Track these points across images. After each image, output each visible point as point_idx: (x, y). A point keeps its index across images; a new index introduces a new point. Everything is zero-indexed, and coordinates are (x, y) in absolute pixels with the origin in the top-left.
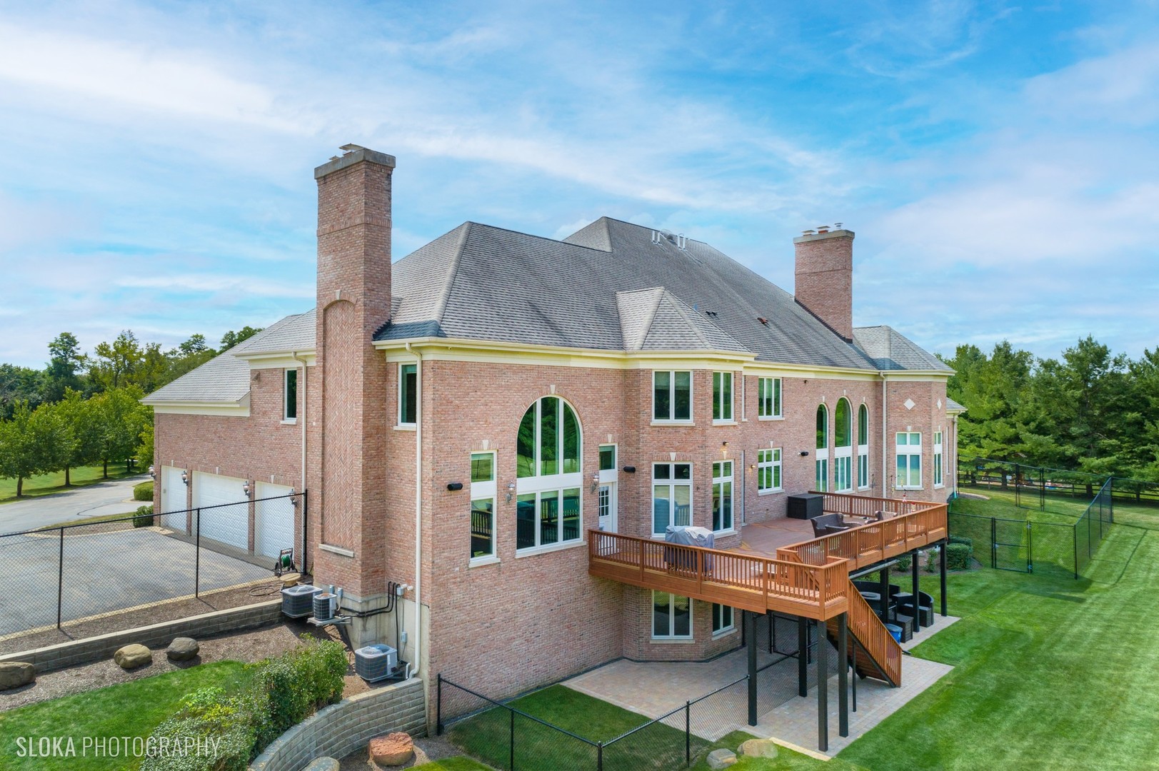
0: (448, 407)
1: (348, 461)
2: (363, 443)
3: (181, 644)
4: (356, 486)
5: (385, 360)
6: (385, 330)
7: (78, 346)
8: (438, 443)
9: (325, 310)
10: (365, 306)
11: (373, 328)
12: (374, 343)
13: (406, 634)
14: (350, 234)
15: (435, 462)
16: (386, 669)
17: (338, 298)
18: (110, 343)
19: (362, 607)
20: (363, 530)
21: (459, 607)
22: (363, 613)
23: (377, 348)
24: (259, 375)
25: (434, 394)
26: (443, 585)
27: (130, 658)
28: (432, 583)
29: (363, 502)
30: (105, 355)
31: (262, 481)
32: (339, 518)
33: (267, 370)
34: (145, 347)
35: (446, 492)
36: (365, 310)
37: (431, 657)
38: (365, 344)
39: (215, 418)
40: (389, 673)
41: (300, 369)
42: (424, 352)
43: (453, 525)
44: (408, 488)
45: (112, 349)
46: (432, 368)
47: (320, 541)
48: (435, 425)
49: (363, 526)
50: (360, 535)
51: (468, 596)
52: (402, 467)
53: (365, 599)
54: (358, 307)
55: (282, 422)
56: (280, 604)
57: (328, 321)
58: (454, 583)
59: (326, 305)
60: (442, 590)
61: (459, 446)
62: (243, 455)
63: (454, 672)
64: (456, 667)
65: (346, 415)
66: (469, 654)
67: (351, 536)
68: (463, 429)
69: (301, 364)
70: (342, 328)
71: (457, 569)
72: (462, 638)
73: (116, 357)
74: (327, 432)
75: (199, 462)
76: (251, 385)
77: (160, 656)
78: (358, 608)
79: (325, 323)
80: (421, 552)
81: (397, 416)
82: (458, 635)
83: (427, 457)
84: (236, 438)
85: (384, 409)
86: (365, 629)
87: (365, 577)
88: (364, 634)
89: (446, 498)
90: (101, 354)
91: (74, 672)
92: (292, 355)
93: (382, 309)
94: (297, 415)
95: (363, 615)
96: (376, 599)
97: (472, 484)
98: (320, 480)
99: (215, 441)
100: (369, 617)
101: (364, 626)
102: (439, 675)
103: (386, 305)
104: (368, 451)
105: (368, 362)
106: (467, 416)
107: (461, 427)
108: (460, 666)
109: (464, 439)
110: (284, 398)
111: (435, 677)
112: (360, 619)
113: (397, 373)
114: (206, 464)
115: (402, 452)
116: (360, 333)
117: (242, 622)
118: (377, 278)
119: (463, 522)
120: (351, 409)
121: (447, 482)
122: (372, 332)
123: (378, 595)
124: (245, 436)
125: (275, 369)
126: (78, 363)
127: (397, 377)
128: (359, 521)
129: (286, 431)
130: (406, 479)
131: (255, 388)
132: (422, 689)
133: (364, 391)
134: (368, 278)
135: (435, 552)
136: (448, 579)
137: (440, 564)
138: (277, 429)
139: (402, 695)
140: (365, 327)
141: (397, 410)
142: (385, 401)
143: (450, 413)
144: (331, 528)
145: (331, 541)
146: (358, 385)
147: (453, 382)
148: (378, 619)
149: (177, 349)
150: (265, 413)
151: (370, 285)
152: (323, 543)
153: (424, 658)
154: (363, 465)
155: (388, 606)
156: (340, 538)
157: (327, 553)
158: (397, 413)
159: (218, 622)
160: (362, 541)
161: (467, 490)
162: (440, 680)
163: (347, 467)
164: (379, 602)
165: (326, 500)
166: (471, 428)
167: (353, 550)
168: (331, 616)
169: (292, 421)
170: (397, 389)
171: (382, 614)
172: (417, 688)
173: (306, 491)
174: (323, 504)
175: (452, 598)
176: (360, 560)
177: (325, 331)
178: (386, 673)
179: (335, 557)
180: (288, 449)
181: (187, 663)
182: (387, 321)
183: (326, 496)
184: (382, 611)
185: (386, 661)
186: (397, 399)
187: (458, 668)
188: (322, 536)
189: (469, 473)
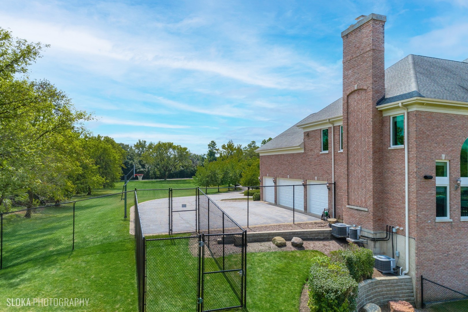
0: (424, 135)
1: (363, 165)
2: (373, 155)
3: (296, 240)
4: (369, 177)
5: (382, 115)
6: (382, 100)
7: (216, 145)
8: (419, 154)
9: (348, 96)
10: (373, 89)
11: (376, 100)
12: (377, 107)
13: (399, 252)
14: (363, 57)
15: (417, 164)
16: (390, 268)
17: (356, 89)
18: (226, 144)
19: (374, 236)
20: (374, 198)
21: (431, 242)
22: (374, 239)
23: (379, 109)
24: (308, 134)
25: (416, 128)
26: (422, 228)
27: (279, 242)
28: (417, 227)
29: (373, 184)
30: (224, 149)
31: (311, 180)
32: (358, 193)
33: (312, 131)
34: (237, 146)
35: (423, 180)
36: (373, 91)
37: (417, 265)
38: (373, 107)
39: (287, 155)
40: (392, 270)
41: (330, 128)
42: (409, 107)
43: (427, 198)
44: (399, 178)
45: (226, 147)
46: (415, 115)
47: (347, 204)
48: (417, 144)
49: (373, 196)
50: (372, 200)
51: (435, 237)
52: (394, 168)
53: (375, 232)
54: (368, 90)
55: (321, 153)
56: (331, 230)
57: (349, 101)
58: (428, 229)
59: (348, 93)
60: (422, 231)
61: (429, 156)
62: (301, 169)
63: (429, 276)
64: (430, 274)
65: (361, 143)
66: (436, 269)
67: (365, 201)
68: (431, 147)
69: (331, 126)
70: (358, 103)
71: (430, 221)
72: (433, 259)
73: (228, 149)
74: (349, 153)
75: (280, 174)
76: (304, 138)
77: (289, 244)
78: (371, 236)
79: (347, 102)
80: (409, 210)
81: (390, 142)
82: (430, 257)
83: (412, 161)
84: (297, 162)
85: (382, 140)
86: (375, 247)
87: (375, 221)
88: (374, 249)
89: (423, 183)
90: (223, 148)
91: (259, 244)
92: (328, 121)
93: (381, 90)
94: (329, 149)
95: (374, 240)
96: (380, 233)
97: (436, 177)
98: (347, 175)
99: (287, 164)
100: (377, 242)
101: (375, 245)
102: (422, 276)
103: (382, 88)
104: (375, 160)
105: (374, 116)
106: (433, 141)
107: (430, 146)
108: (432, 274)
109: (432, 153)
110: (321, 142)
111: (419, 276)
112: (373, 242)
113: (390, 121)
114: (283, 174)
115: (394, 160)
116: (370, 102)
117: (316, 236)
118: (378, 75)
119: (432, 197)
120: (365, 140)
121: (424, 175)
122: (376, 102)
123: (381, 231)
124: (301, 161)
125: (317, 130)
126: (216, 152)
127: (390, 123)
128: (371, 193)
129: (323, 157)
130: (397, 173)
131: (306, 140)
132: (411, 282)
133: (373, 130)
134: (374, 76)
135: (418, 211)
136: (425, 226)
137: (421, 217)
138: (318, 156)
139: (402, 282)
140: (373, 99)
141: (390, 139)
142: (382, 136)
143: (425, 138)
144: (353, 198)
145: (353, 204)
146: (369, 128)
147: (426, 122)
148: (381, 243)
149: (247, 147)
150: (311, 150)
151: (375, 79)
152: (348, 205)
153: (412, 266)
154: (373, 166)
155: (386, 238)
156: (358, 202)
157: (351, 209)
158: (390, 141)
159: (307, 234)
160: (373, 203)
161: (434, 180)
162: (422, 279)
163: (362, 168)
164: (381, 235)
165: (350, 185)
166: (436, 147)
167: (367, 208)
168: (358, 239)
169: (327, 152)
170: (390, 129)
171: (383, 241)
172: (409, 280)
173: (335, 182)
174: (348, 186)
175: (426, 237)
176: (372, 213)
177: (348, 106)
178: (390, 270)
179: (356, 212)
180: (324, 164)
181: (300, 248)
182: (383, 96)
183: (349, 183)
184: (383, 239)
185: (390, 264)
186: (390, 134)
187: (431, 275)
188: (348, 201)
189: (434, 171)
